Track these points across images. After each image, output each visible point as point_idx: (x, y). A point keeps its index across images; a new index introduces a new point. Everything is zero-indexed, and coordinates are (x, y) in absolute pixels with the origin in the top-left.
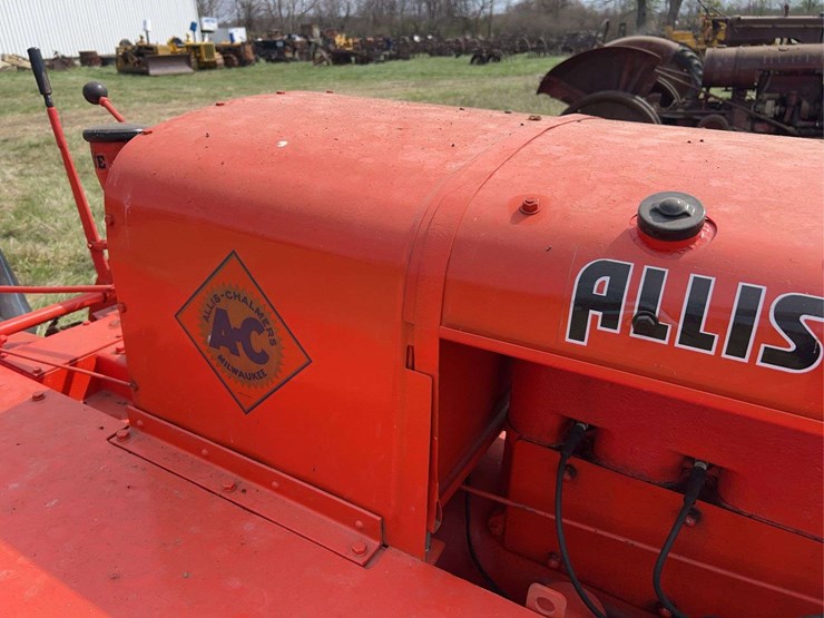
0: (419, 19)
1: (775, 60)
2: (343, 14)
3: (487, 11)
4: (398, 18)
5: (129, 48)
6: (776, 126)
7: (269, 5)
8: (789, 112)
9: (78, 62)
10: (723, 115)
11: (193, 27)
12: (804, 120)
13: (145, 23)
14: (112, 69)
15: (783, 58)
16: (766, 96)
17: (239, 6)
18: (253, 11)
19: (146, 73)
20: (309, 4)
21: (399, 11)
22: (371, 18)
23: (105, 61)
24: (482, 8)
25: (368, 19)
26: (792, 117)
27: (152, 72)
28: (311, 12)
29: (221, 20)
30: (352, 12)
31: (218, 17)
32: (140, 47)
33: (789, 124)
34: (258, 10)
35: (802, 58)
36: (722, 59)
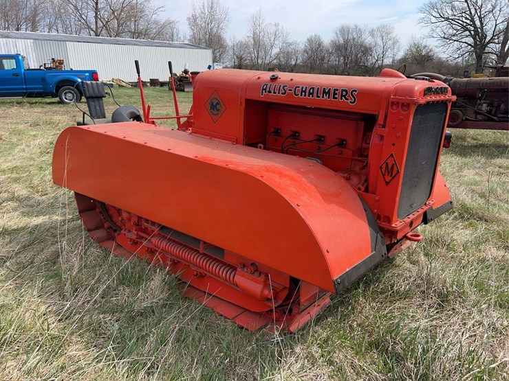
0: (338, 66)
1: (486, 84)
2: (294, 63)
3: (380, 62)
4: (326, 65)
5: (176, 77)
6: (488, 117)
7: (252, 57)
8: (494, 109)
9: (148, 84)
10: (460, 110)
11: (209, 67)
12: (502, 114)
13: (186, 65)
14: (166, 88)
15: (490, 83)
16: (482, 101)
17: (235, 58)
18: (242, 60)
19: (183, 91)
20: (274, 57)
21: (326, 61)
22: (310, 65)
23: (162, 84)
24: (377, 61)
25: (307, 65)
26: (496, 112)
27: (185, 90)
28: (275, 61)
29: (224, 65)
30: (299, 62)
31: (223, 63)
32: (181, 77)
33: (494, 116)
34: (246, 60)
35: (501, 83)
36: (460, 83)
